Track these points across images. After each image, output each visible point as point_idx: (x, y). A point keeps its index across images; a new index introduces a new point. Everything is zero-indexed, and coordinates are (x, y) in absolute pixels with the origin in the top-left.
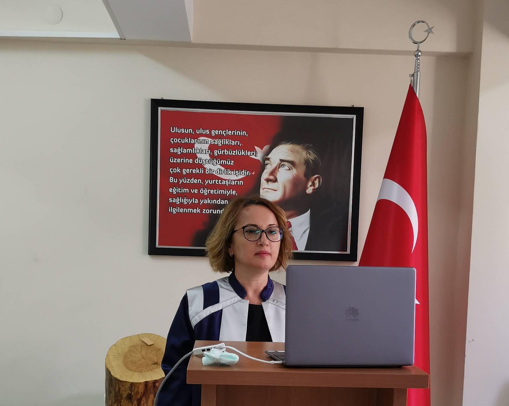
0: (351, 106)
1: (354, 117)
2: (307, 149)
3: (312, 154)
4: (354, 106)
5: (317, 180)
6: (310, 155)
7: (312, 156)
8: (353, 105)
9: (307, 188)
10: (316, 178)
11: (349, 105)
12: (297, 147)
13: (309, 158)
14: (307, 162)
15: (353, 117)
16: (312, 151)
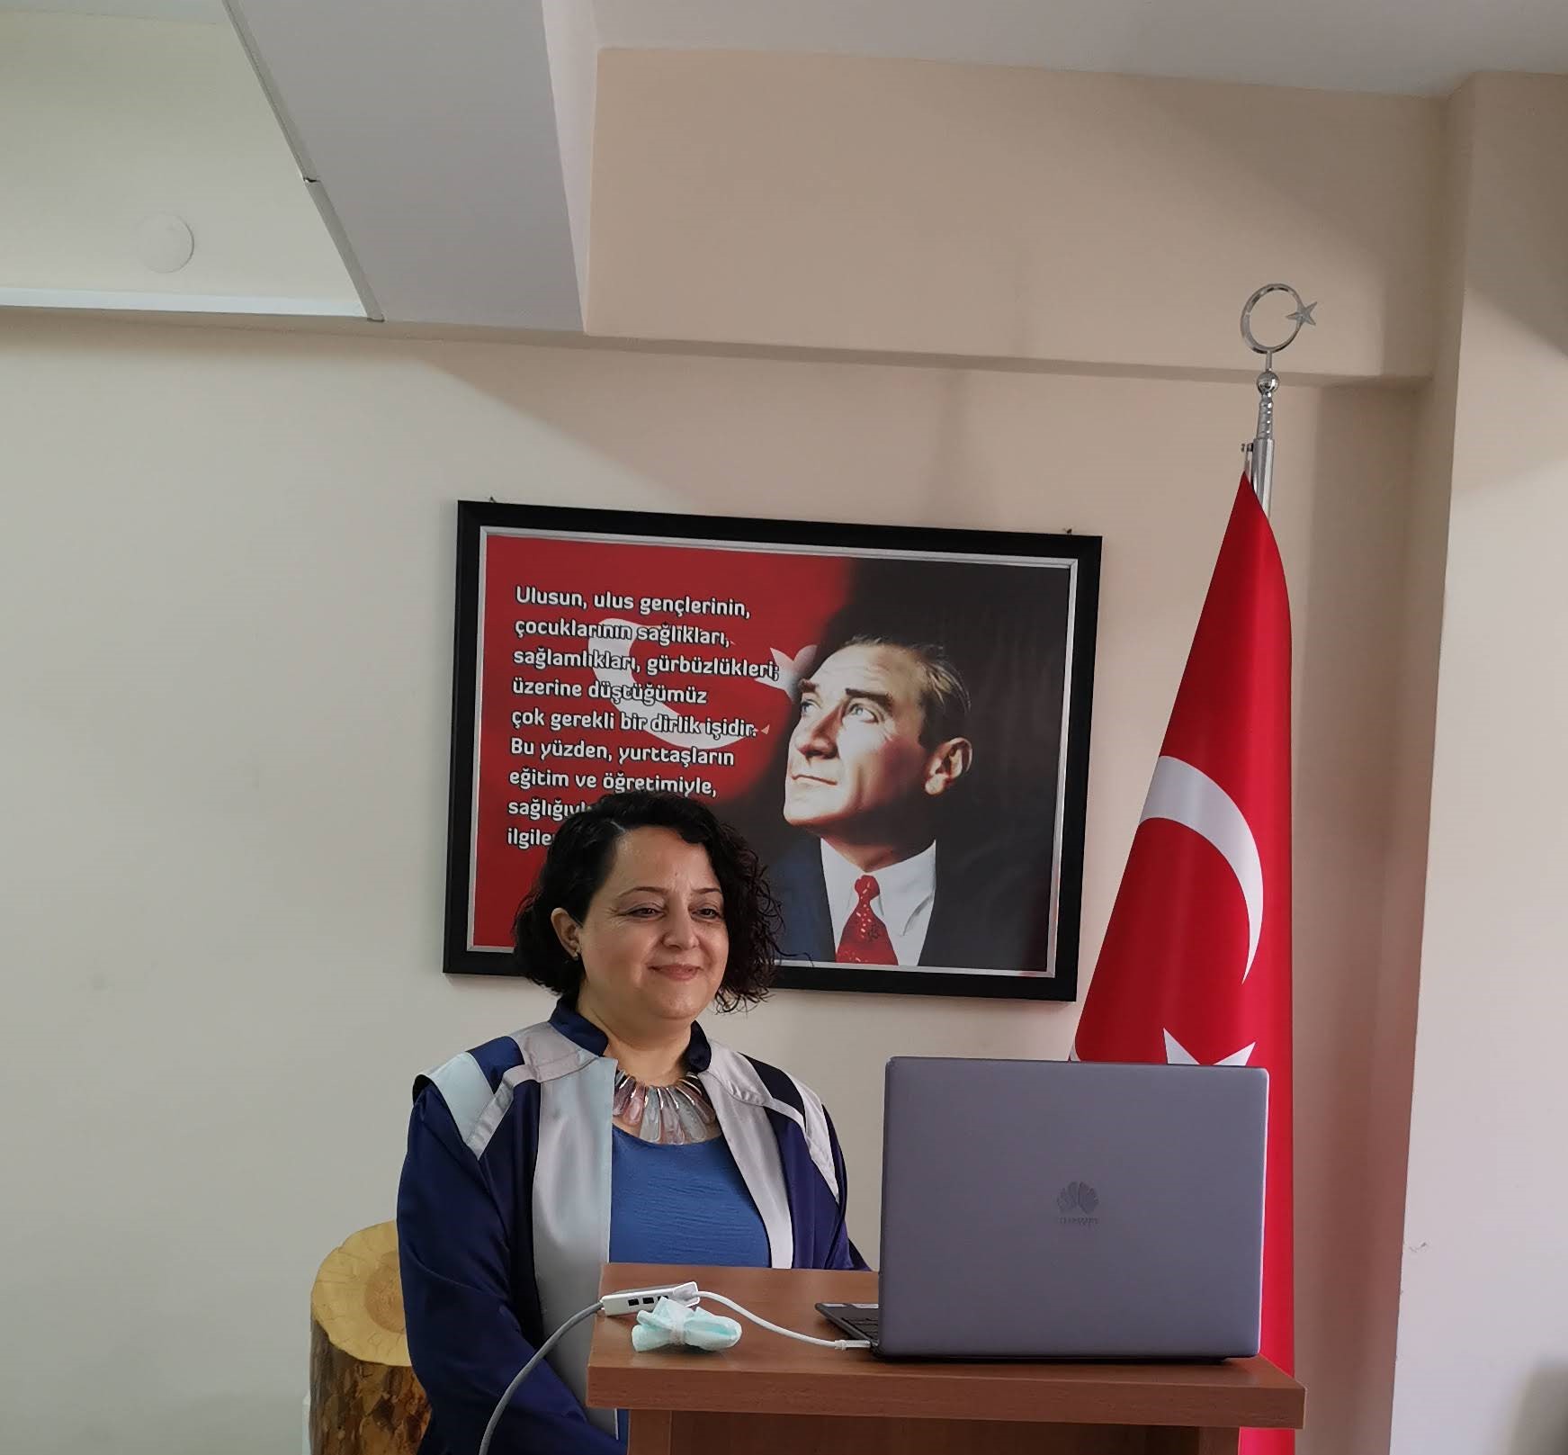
0: (1065, 533)
1: (1073, 564)
2: (929, 658)
3: (943, 675)
4: (1073, 533)
5: (959, 753)
6: (937, 678)
7: (943, 682)
8: (1070, 531)
9: (927, 777)
10: (955, 748)
11: (1057, 529)
12: (899, 655)
13: (937, 690)
14: (928, 700)
15: (1070, 566)
16: (943, 667)
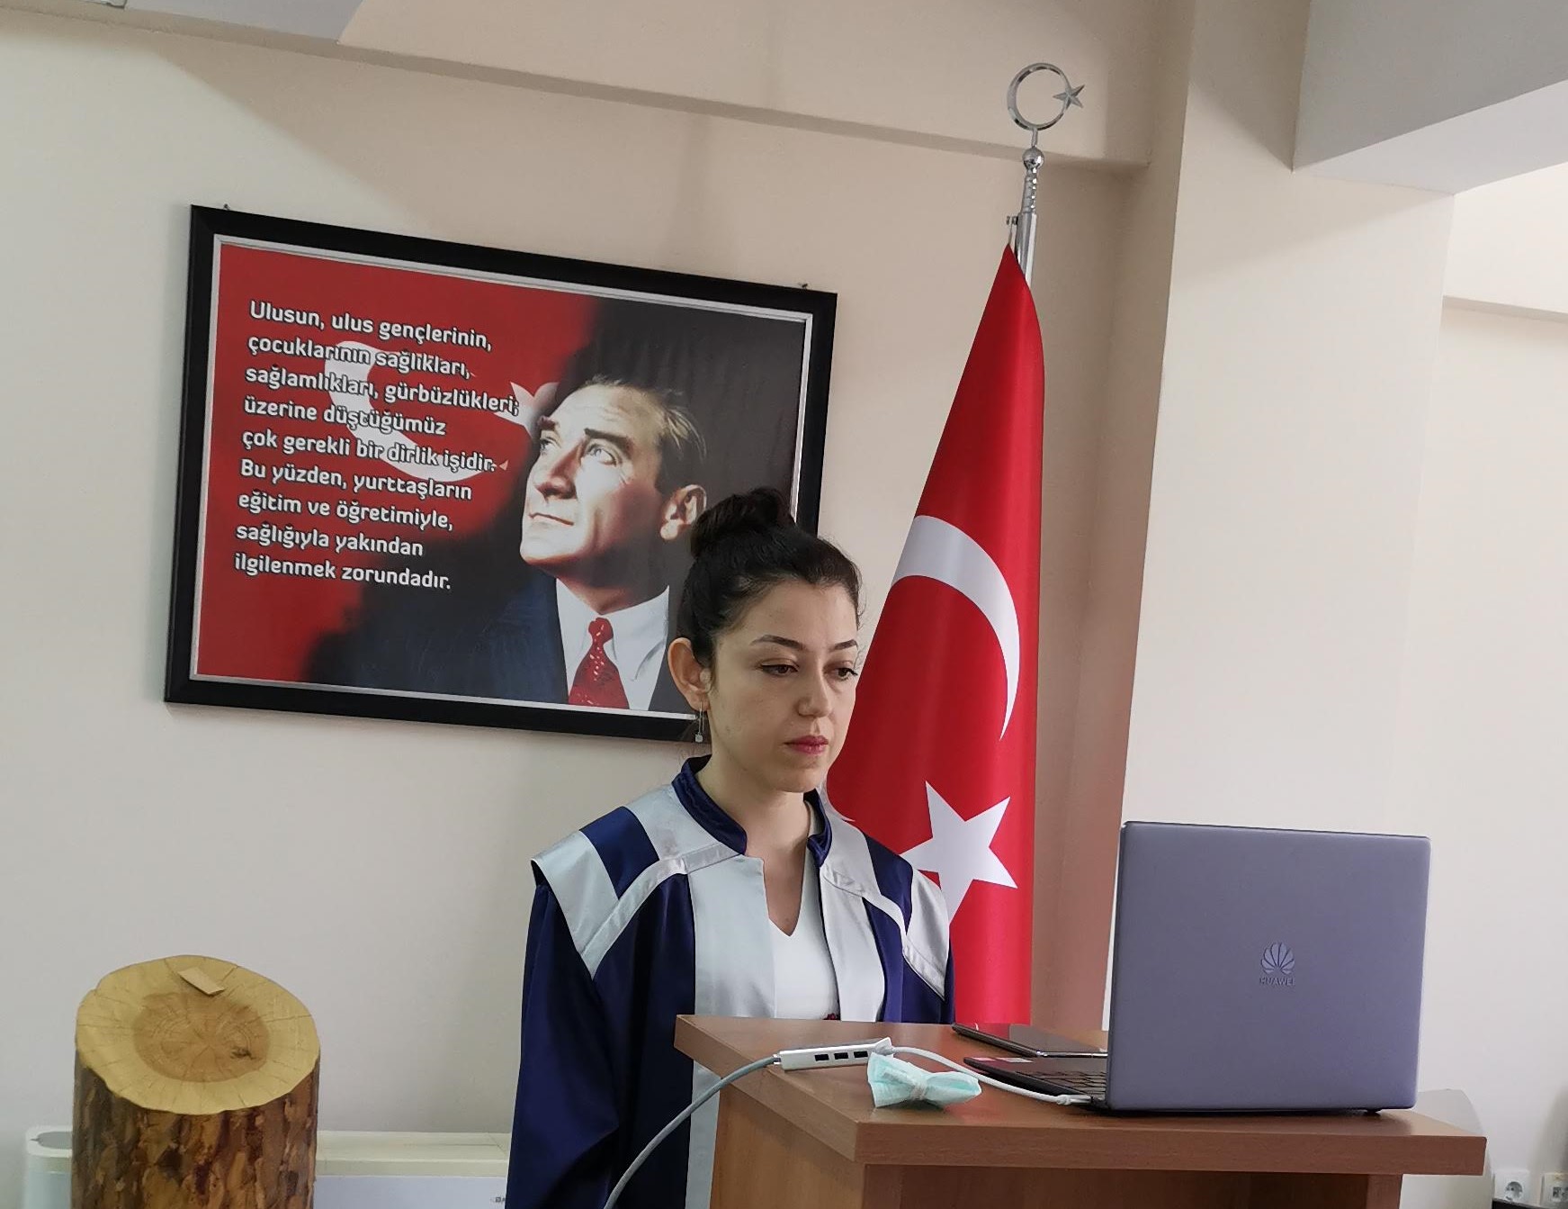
0: (800, 287)
1: (808, 319)
2: (668, 403)
3: (680, 420)
4: (808, 288)
5: (694, 499)
6: (675, 424)
7: (680, 428)
8: (805, 285)
9: (661, 522)
10: (689, 495)
11: (793, 282)
12: (637, 397)
13: (673, 434)
14: (665, 443)
15: (805, 320)
16: (680, 412)
